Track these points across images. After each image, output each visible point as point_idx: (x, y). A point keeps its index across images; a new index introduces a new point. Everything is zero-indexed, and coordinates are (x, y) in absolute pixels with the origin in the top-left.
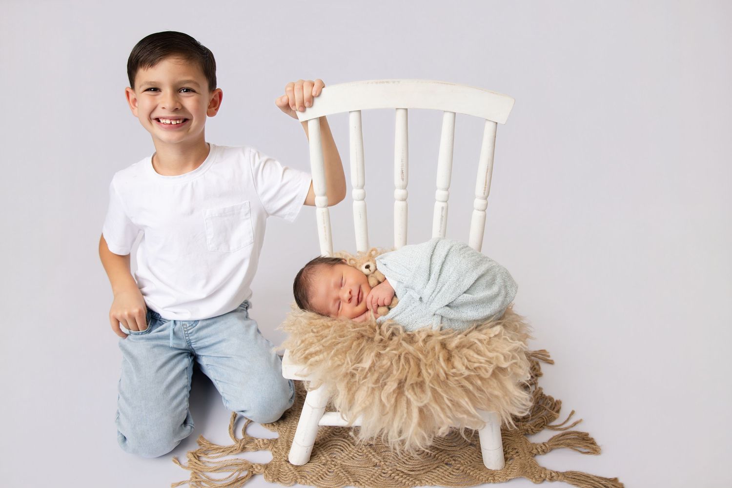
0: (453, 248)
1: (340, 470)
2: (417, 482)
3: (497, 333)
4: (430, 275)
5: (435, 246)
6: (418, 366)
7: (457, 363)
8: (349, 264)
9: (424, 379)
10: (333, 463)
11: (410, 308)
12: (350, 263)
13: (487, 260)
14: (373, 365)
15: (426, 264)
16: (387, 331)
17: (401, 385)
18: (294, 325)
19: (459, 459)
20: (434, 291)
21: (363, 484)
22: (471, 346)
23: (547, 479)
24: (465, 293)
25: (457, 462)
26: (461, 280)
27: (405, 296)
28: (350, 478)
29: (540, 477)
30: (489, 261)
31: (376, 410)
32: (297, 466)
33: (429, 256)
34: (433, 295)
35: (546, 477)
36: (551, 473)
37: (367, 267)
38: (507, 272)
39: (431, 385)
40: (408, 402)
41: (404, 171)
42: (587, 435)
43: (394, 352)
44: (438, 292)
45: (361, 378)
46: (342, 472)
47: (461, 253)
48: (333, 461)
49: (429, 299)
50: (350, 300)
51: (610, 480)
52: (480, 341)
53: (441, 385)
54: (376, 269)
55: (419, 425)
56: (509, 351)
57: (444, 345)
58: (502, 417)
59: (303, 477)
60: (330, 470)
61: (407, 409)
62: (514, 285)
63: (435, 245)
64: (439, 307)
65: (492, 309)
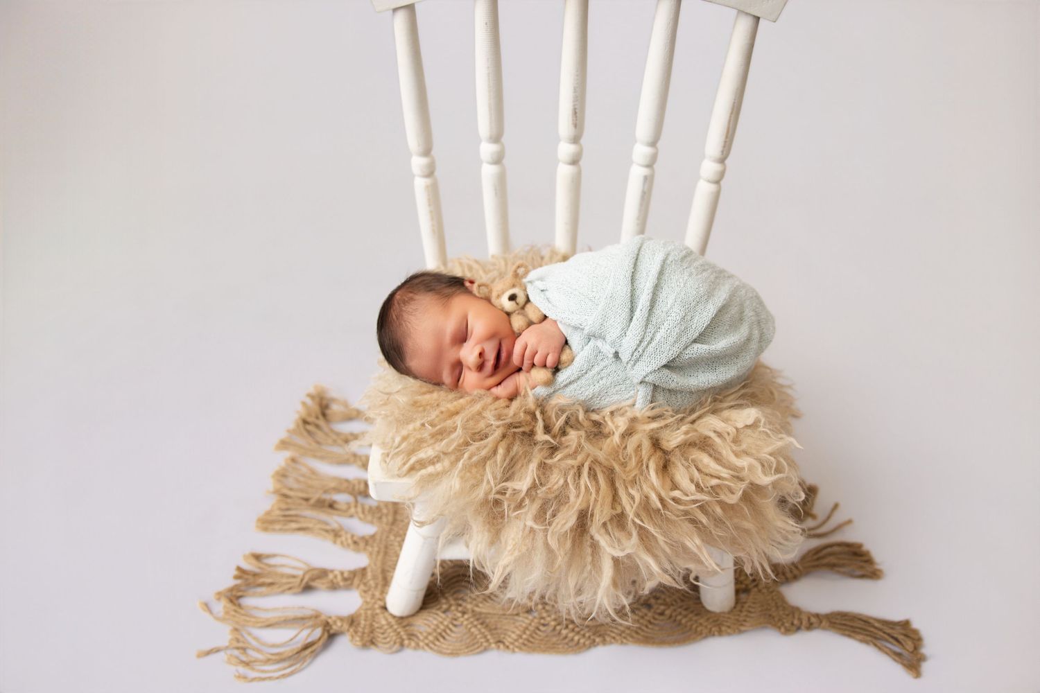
0: (670, 259)
1: (472, 623)
2: (598, 640)
3: (750, 422)
4: (632, 311)
5: (638, 255)
6: (612, 483)
7: (681, 475)
8: (477, 294)
9: (623, 509)
10: (460, 609)
11: (596, 369)
12: (479, 292)
13: (724, 276)
14: (534, 487)
15: (623, 290)
16: (558, 418)
17: (583, 519)
18: (385, 404)
19: (663, 596)
20: (641, 342)
21: (511, 647)
22: (704, 444)
23: (803, 627)
24: (695, 341)
25: (660, 601)
26: (689, 318)
27: (586, 348)
28: (489, 637)
29: (792, 624)
30: (729, 277)
31: (539, 559)
32: (402, 618)
33: (629, 275)
34: (640, 349)
35: (801, 623)
36: (809, 619)
37: (513, 298)
38: (757, 297)
39: (638, 521)
40: (595, 546)
41: (577, 111)
42: (860, 546)
43: (570, 462)
44: (649, 343)
45: (512, 507)
46: (475, 626)
47: (685, 265)
48: (460, 605)
49: (632, 355)
50: (480, 367)
51: (898, 624)
52: (719, 435)
53: (653, 516)
54: (528, 300)
55: (615, 584)
56: (771, 454)
57: (656, 444)
58: (753, 562)
59: (411, 636)
60: (455, 623)
61: (592, 555)
62: (769, 319)
63: (636, 252)
64: (650, 369)
65: (739, 366)
